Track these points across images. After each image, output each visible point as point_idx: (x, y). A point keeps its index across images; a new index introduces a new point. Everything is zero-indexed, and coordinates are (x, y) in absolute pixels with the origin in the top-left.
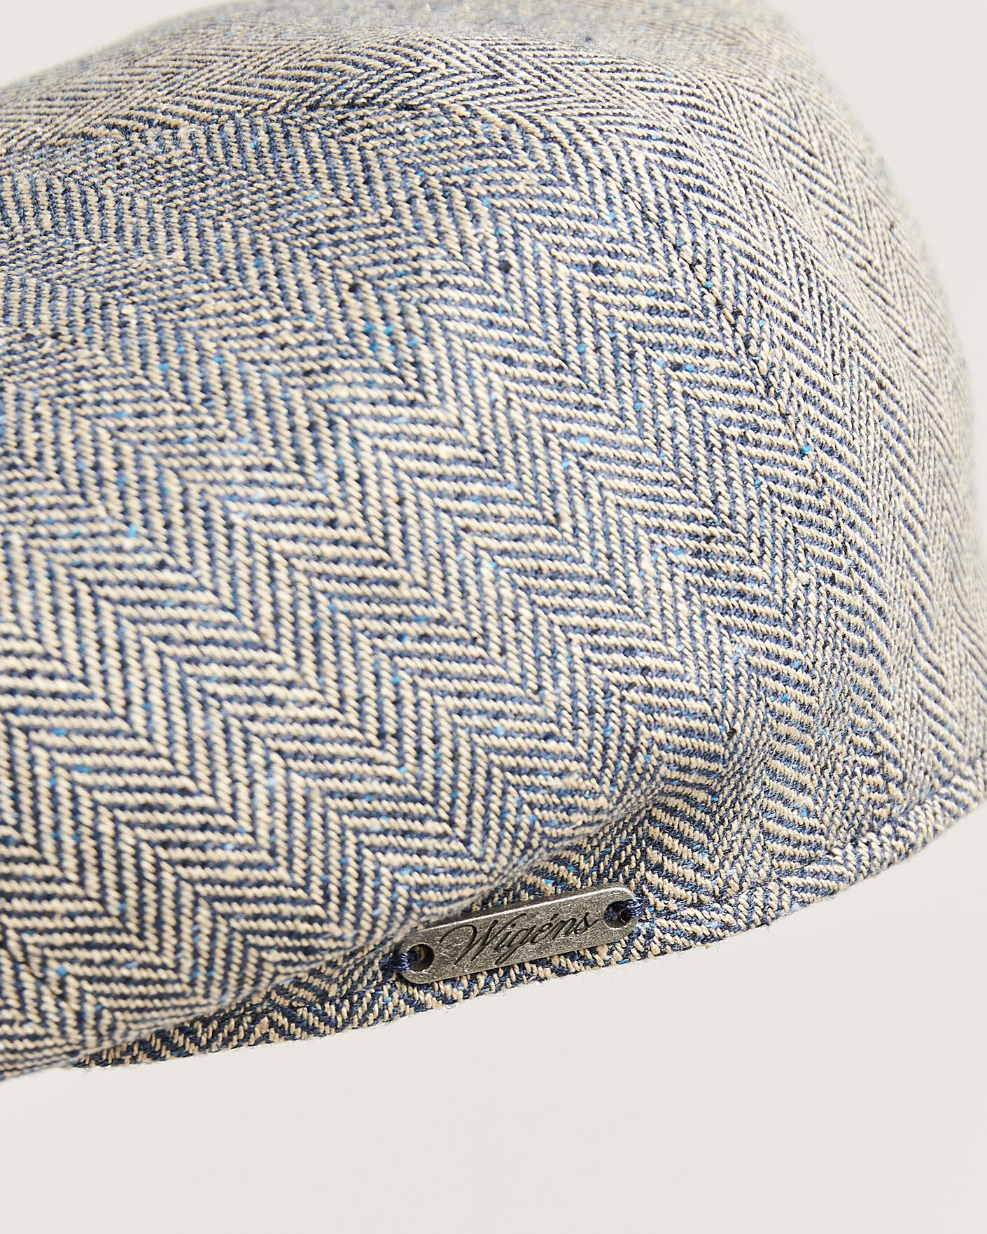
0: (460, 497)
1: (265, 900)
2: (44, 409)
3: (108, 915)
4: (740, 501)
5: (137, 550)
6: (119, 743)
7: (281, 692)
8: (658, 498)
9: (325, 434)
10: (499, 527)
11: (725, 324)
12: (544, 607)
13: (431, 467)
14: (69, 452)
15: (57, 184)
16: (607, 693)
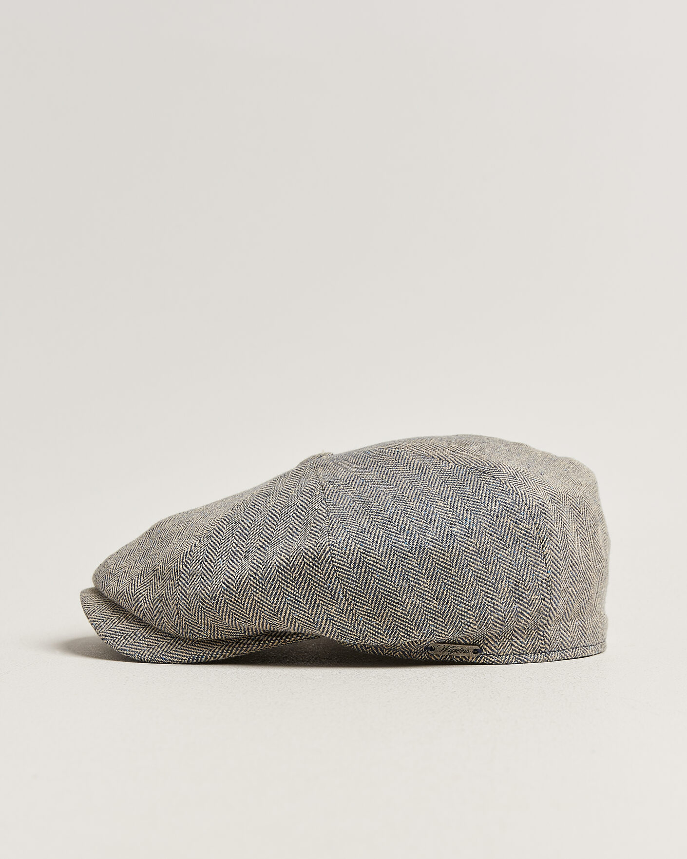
0: (471, 558)
1: (404, 621)
2: (400, 512)
3: (374, 612)
4: (528, 577)
5: (405, 547)
6: (388, 582)
7: (422, 583)
8: (511, 571)
9: (449, 537)
10: (476, 567)
11: (539, 542)
12: (478, 585)
13: (467, 550)
14: (401, 522)
15: (423, 465)
16: (484, 605)
